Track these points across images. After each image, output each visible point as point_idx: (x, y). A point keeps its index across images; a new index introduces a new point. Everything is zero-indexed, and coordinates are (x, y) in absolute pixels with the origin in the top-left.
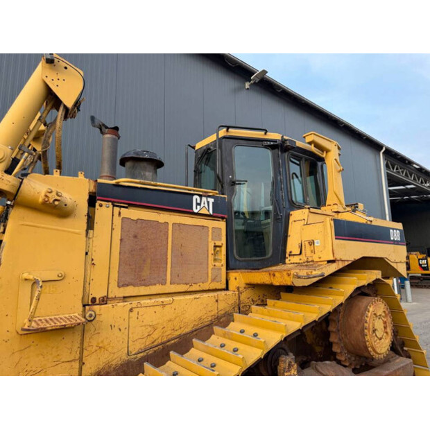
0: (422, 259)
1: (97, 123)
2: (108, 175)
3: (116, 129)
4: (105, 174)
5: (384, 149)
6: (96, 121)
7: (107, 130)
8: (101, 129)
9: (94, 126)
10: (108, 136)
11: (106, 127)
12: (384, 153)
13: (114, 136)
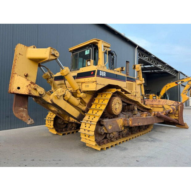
0: (154, 97)
5: (137, 47)
12: (137, 48)
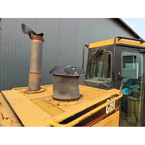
1: (27, 30)
2: (36, 72)
3: (42, 35)
4: (34, 72)
6: (26, 28)
7: (35, 36)
8: (30, 35)
9: (25, 33)
10: (36, 41)
11: (35, 34)
13: (40, 41)
